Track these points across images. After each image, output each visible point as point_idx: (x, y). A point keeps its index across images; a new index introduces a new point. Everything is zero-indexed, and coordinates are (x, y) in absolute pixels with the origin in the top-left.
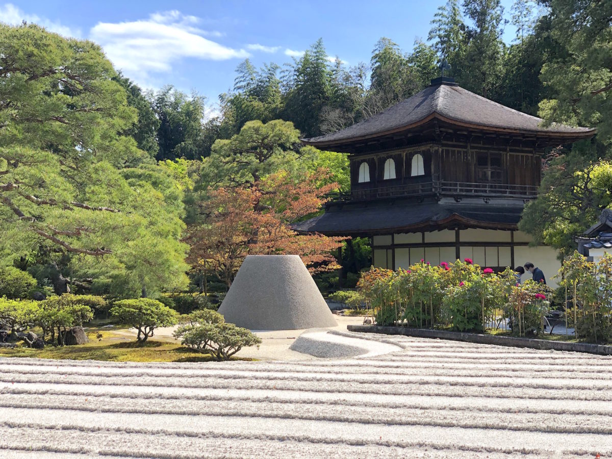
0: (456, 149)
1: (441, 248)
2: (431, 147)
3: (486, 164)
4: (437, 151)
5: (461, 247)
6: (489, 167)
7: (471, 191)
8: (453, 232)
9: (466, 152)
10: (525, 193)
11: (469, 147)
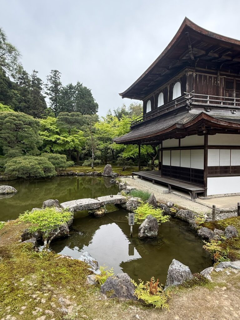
0: (208, 75)
1: (191, 150)
2: (186, 72)
3: (233, 88)
4: (191, 76)
5: (209, 150)
6: (235, 90)
7: (219, 103)
8: (203, 137)
9: (217, 78)
11: (219, 74)
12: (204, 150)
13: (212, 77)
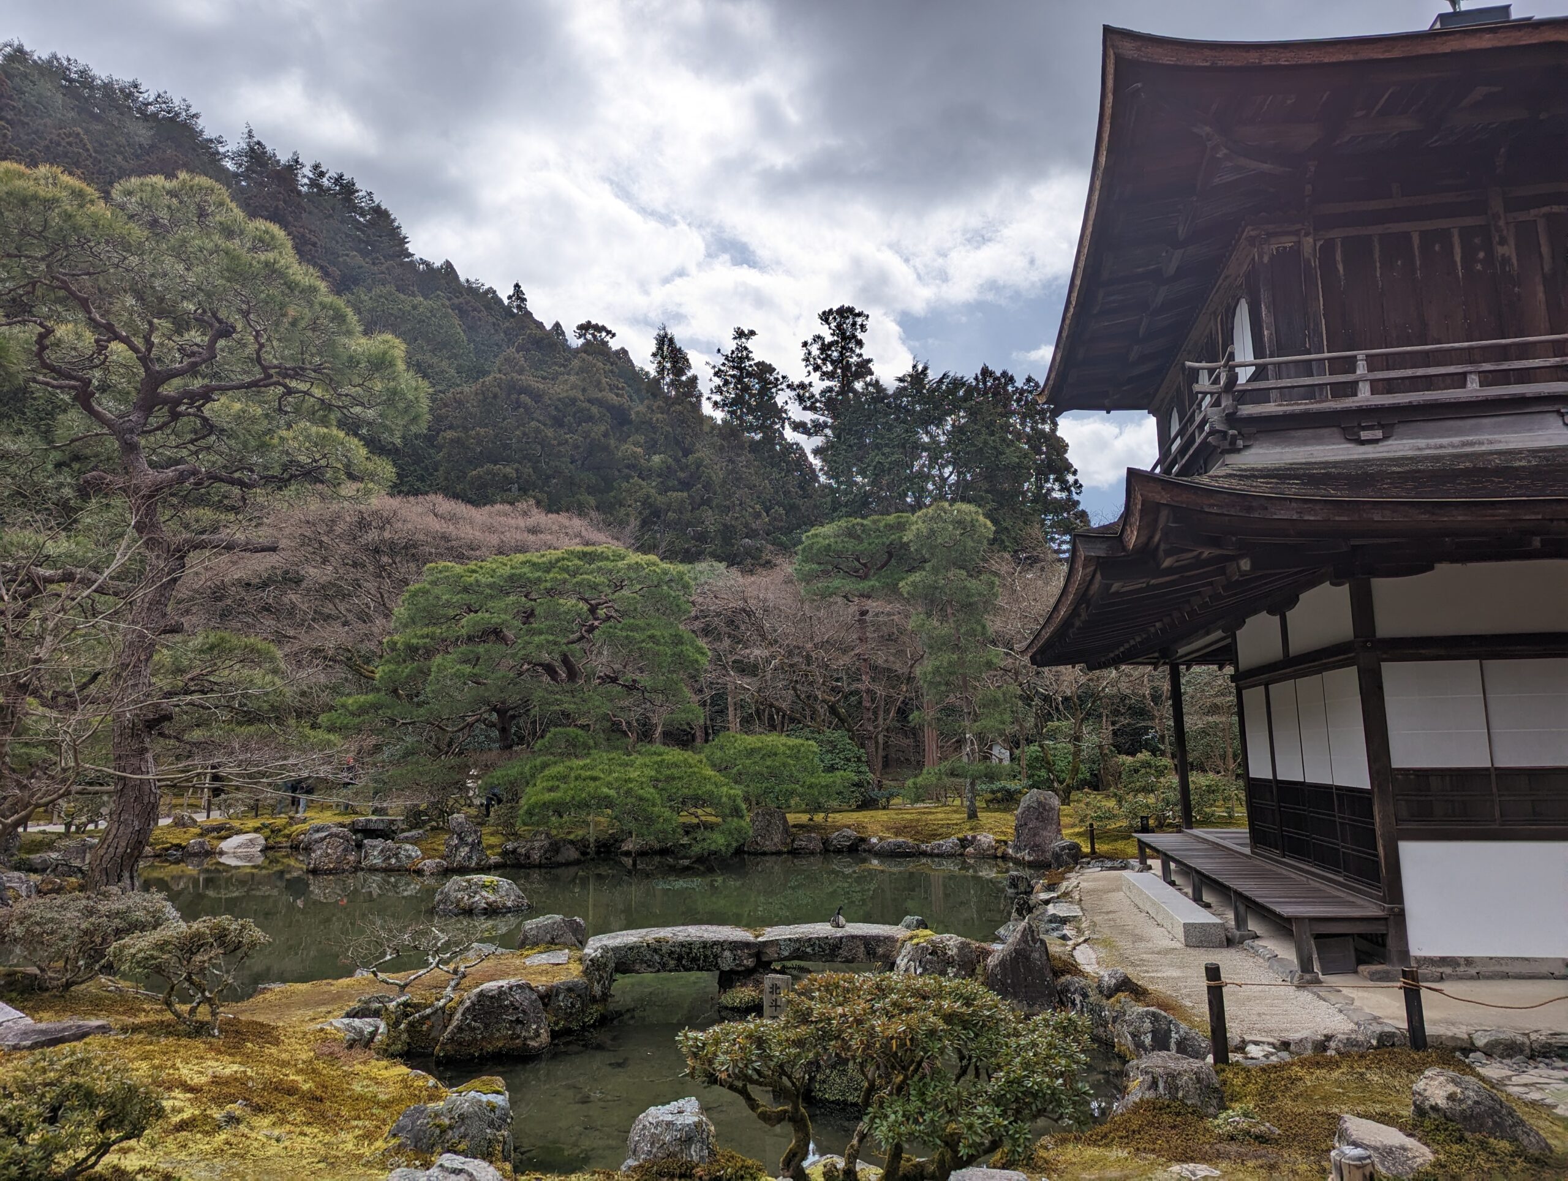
0: (1413, 228)
8: (1337, 593)
9: (1485, 230)
12: (1354, 669)
13: (1444, 232)
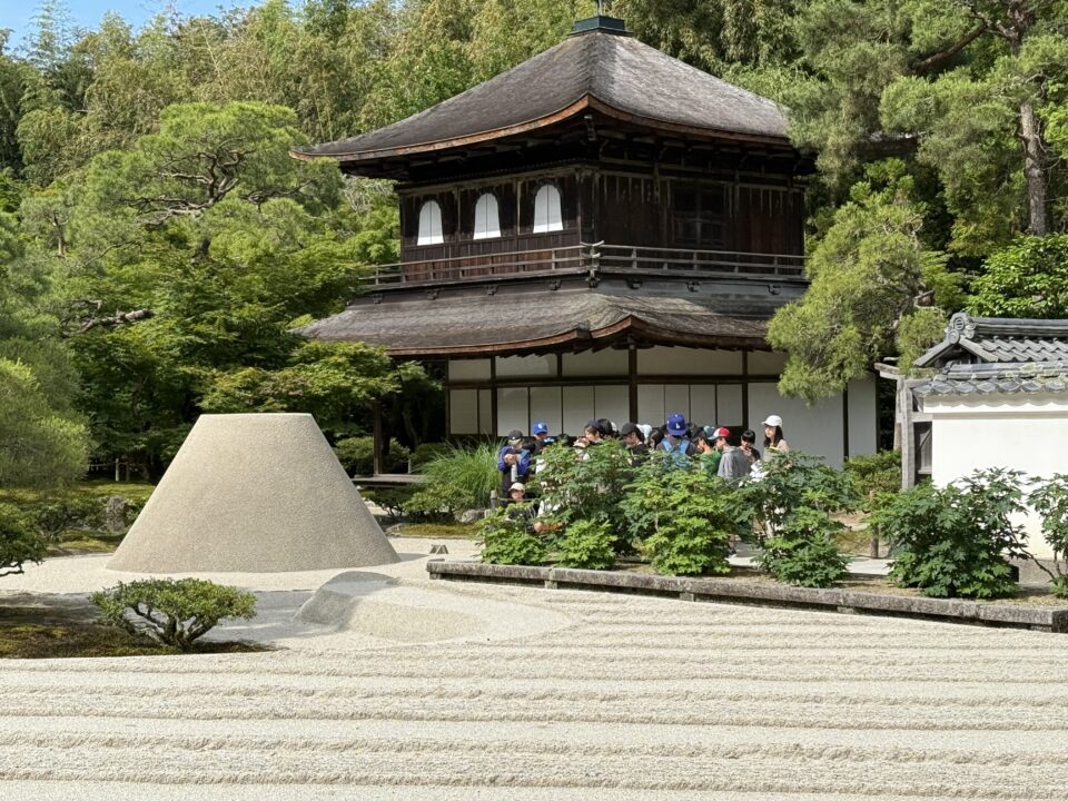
0: (630, 175)
1: (596, 387)
2: (577, 170)
3: (692, 208)
4: (589, 180)
5: (639, 387)
6: (699, 213)
7: (660, 265)
8: (624, 354)
9: (651, 182)
10: (771, 271)
13: (639, 180)
